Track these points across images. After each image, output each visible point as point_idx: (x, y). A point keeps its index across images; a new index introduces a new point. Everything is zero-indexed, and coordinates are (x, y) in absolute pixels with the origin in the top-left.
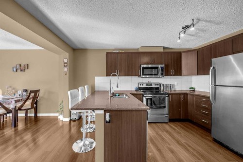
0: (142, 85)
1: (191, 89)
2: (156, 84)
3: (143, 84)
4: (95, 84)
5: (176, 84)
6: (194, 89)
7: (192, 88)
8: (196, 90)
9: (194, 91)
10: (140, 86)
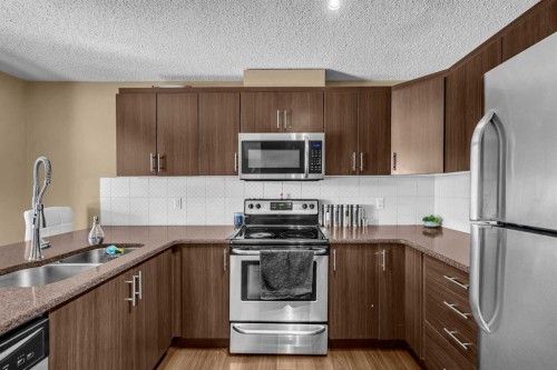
0: (259, 206)
1: (429, 224)
2: (306, 203)
3: (257, 202)
4: (98, 203)
5: (377, 203)
6: (440, 221)
7: (432, 219)
8: (444, 225)
9: (438, 230)
10: (249, 211)
